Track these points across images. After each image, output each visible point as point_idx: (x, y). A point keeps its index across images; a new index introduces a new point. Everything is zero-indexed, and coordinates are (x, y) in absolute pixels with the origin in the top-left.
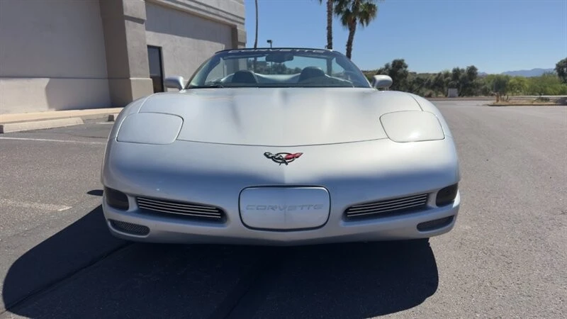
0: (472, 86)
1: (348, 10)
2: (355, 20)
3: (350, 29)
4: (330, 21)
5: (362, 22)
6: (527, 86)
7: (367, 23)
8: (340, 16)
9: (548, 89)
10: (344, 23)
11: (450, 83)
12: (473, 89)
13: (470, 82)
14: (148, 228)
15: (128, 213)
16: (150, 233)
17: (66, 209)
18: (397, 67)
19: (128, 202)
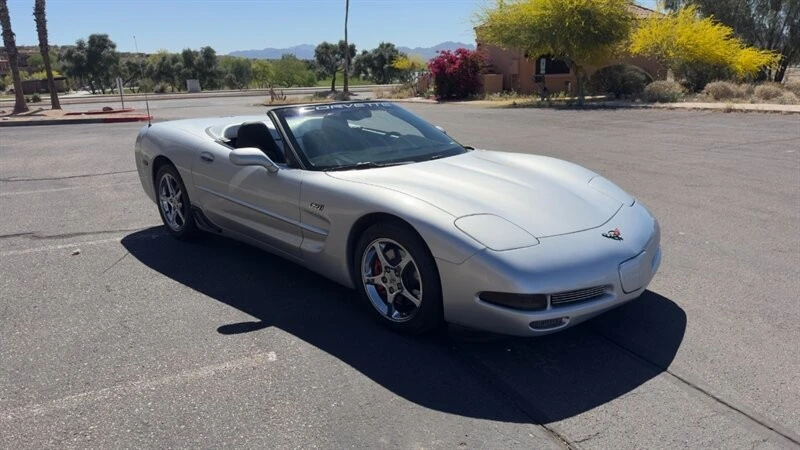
0: (212, 74)
6: (273, 73)
9: (295, 76)
11: (182, 71)
12: (215, 80)
13: (210, 70)
14: (568, 318)
15: (550, 311)
16: (567, 322)
17: (272, 356)
18: (98, 46)
19: (546, 301)
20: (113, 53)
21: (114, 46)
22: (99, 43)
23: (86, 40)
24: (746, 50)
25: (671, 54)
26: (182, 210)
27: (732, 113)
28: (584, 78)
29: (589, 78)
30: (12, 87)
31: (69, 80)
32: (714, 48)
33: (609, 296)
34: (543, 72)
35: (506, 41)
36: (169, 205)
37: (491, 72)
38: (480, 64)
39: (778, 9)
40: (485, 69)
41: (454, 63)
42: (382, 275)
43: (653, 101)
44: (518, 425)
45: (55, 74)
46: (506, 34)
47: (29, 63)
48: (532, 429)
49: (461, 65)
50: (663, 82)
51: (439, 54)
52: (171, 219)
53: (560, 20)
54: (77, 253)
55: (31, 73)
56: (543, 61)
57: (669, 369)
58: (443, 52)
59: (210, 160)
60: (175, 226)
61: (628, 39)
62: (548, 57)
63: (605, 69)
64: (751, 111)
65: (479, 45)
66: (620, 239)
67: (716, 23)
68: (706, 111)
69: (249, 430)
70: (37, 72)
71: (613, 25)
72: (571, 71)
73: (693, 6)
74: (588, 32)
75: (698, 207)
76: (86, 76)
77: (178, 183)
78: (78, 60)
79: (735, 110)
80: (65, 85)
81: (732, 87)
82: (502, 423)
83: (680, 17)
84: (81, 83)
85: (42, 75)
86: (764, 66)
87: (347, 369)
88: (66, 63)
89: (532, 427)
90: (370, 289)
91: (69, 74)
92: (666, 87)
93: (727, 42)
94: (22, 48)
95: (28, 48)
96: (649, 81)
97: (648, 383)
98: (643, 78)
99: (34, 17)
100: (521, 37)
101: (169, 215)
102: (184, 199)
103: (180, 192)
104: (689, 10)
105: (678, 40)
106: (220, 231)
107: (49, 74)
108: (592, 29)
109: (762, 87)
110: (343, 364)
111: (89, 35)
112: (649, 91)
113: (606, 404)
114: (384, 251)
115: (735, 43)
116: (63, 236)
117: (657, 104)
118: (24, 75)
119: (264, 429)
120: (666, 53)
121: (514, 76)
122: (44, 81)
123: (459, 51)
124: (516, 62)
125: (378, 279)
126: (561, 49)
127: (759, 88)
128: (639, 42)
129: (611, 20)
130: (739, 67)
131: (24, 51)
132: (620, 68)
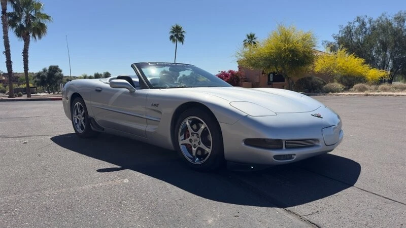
1: (21, 25)
2: (28, 34)
3: (25, 40)
4: (6, 32)
5: (34, 36)
7: (40, 38)
8: (14, 29)
10: (19, 36)
14: (295, 155)
15: (284, 150)
16: (295, 157)
17: (126, 181)
18: (53, 71)
19: (282, 144)
20: (60, 74)
21: (61, 71)
22: (54, 70)
23: (48, 68)
24: (372, 70)
25: (335, 72)
26: (84, 121)
27: (369, 96)
28: (293, 82)
29: (295, 83)
30: (8, 91)
31: (38, 88)
32: (356, 69)
33: (318, 146)
34: (271, 80)
35: (253, 65)
36: (78, 119)
37: (246, 81)
38: (240, 78)
39: (386, 52)
40: (243, 80)
41: (227, 77)
42: (189, 138)
43: (328, 92)
44: (269, 208)
45: (31, 85)
46: (253, 62)
47: (19, 81)
48: (278, 210)
49: (231, 77)
50: (332, 84)
51: (220, 73)
52: (78, 127)
53: (280, 54)
54: (26, 143)
55: (19, 85)
56: (271, 75)
57: (355, 185)
58: (222, 72)
59: (100, 91)
60: (80, 131)
61: (313, 64)
62: (274, 73)
63: (302, 79)
64: (378, 95)
65: (239, 69)
66: (321, 118)
67: (356, 57)
68: (356, 96)
69: (110, 211)
70: (22, 84)
71: (305, 56)
72: (286, 80)
73: (344, 50)
74: (293, 60)
75: (358, 126)
76: (46, 85)
77: (83, 107)
78: (43, 77)
79: (370, 95)
80: (35, 91)
81: (366, 86)
82: (259, 207)
83: (339, 54)
84: (43, 89)
85: (25, 86)
86: (382, 77)
87: (169, 186)
88: (37, 80)
89: (277, 209)
90: (183, 148)
91: (38, 85)
92: (334, 86)
93: (362, 66)
94: (16, 73)
95: (19, 74)
96: (325, 84)
97: (344, 191)
98: (322, 83)
99: (23, 54)
100: (260, 63)
101: (77, 125)
102: (86, 115)
103: (84, 111)
104: (343, 51)
105: (338, 65)
106: (103, 129)
107: (28, 85)
108: (295, 58)
109: (382, 86)
110: (166, 183)
111: (49, 66)
112: (326, 88)
113: (321, 200)
114: (191, 125)
115: (367, 66)
116: (20, 137)
117: (330, 93)
118: (15, 86)
119: (118, 210)
120: (333, 72)
121: (257, 83)
122: (25, 88)
123: (230, 71)
124: (258, 77)
125: (187, 141)
126: (280, 69)
127: (381, 86)
128: (319, 66)
129: (305, 54)
130: (369, 78)
131: (17, 75)
132: (310, 78)
